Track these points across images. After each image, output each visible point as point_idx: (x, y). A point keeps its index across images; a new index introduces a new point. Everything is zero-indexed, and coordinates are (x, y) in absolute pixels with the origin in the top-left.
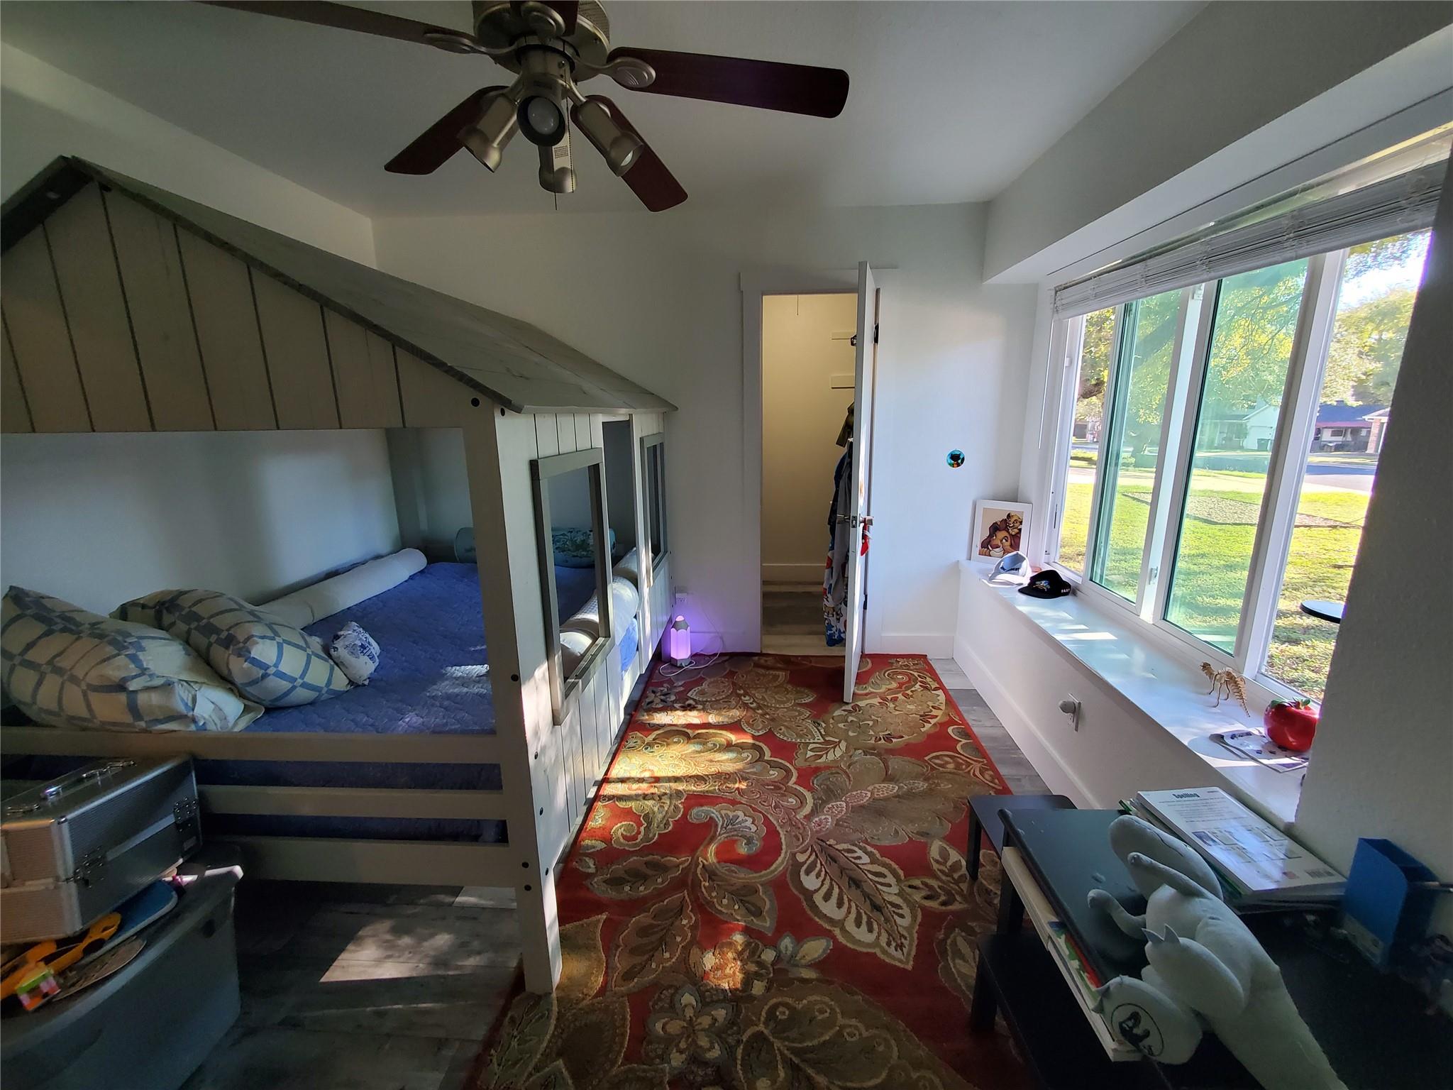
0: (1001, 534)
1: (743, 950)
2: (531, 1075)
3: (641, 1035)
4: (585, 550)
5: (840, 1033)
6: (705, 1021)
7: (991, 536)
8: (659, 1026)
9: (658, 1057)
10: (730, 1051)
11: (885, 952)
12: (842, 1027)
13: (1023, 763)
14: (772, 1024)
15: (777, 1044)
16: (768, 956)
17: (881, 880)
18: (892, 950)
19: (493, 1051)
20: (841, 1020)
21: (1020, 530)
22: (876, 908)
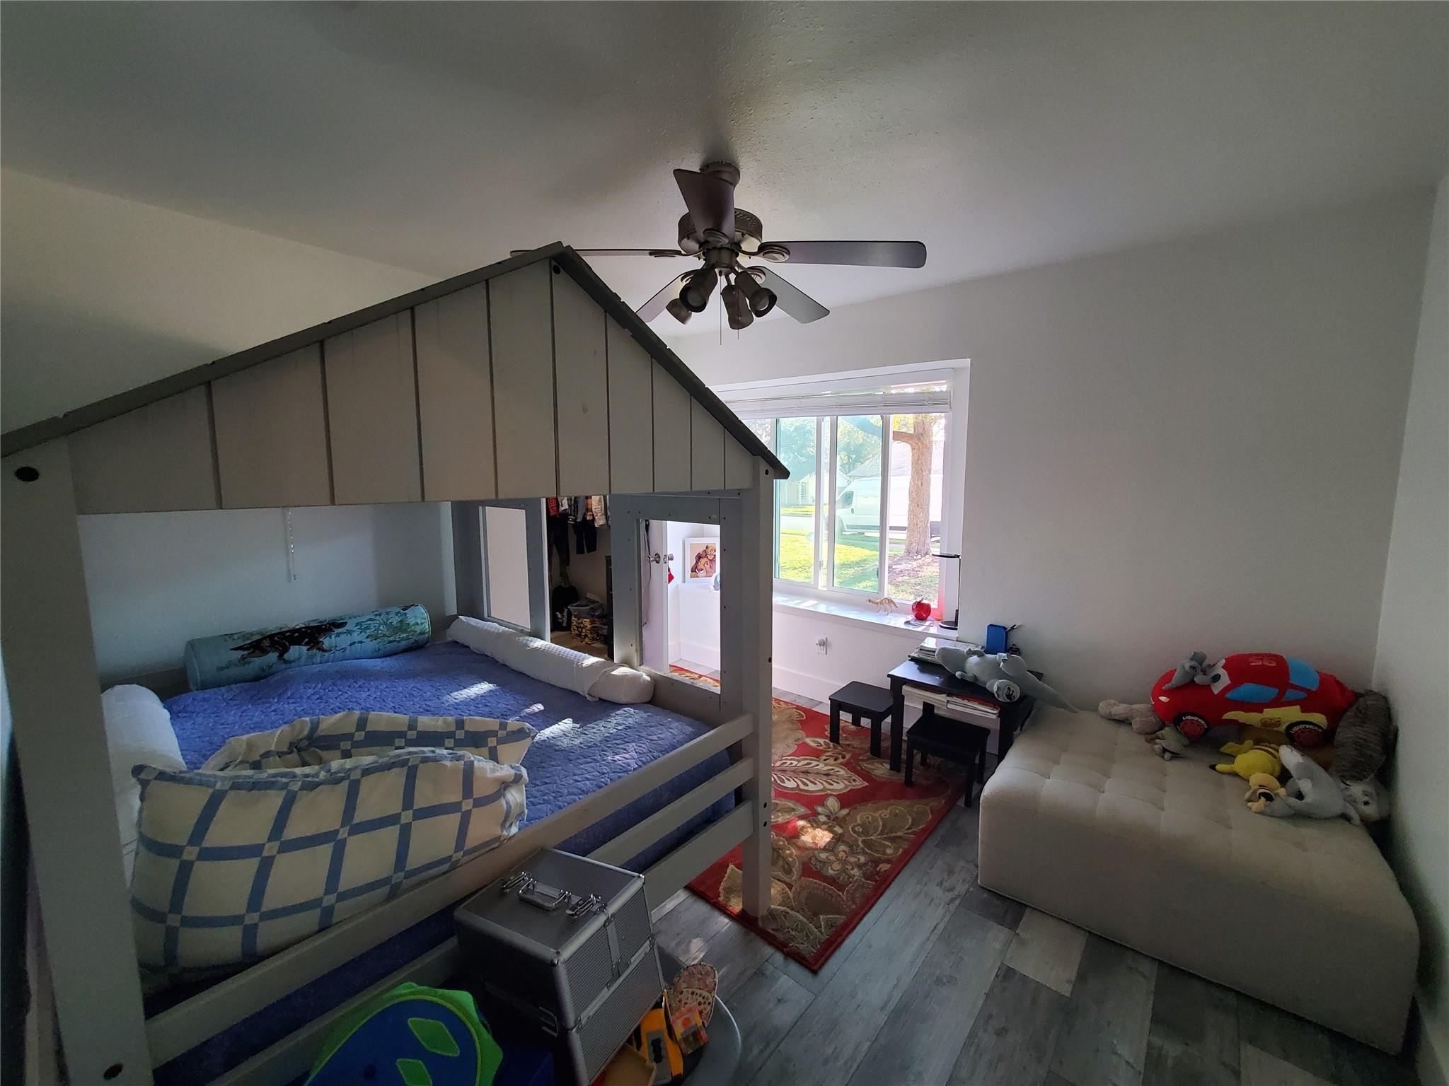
0: (703, 561)
1: (812, 825)
2: (820, 931)
3: (832, 881)
4: (404, 631)
5: (882, 818)
6: (842, 855)
7: (697, 563)
8: (831, 872)
9: (849, 879)
10: (864, 853)
11: (853, 786)
12: (880, 816)
13: (787, 693)
14: (862, 835)
15: (872, 838)
16: (822, 818)
17: (812, 765)
18: (854, 783)
19: (791, 945)
20: (877, 815)
21: (715, 556)
22: (827, 775)
